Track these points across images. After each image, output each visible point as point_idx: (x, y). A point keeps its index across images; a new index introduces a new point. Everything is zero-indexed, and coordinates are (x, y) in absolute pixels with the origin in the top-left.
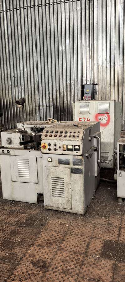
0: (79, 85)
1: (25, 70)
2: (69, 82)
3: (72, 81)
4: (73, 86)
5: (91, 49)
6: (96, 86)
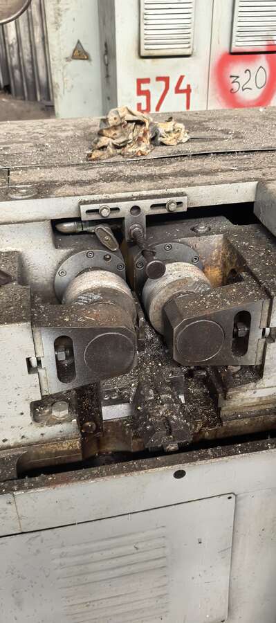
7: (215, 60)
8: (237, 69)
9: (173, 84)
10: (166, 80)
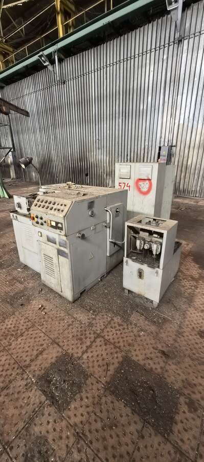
0: (157, 147)
1: (108, 132)
2: (147, 143)
3: (150, 143)
4: (150, 149)
5: (174, 106)
6: (174, 149)
7: (136, 180)
8: (141, 183)
9: (126, 185)
10: (125, 183)
